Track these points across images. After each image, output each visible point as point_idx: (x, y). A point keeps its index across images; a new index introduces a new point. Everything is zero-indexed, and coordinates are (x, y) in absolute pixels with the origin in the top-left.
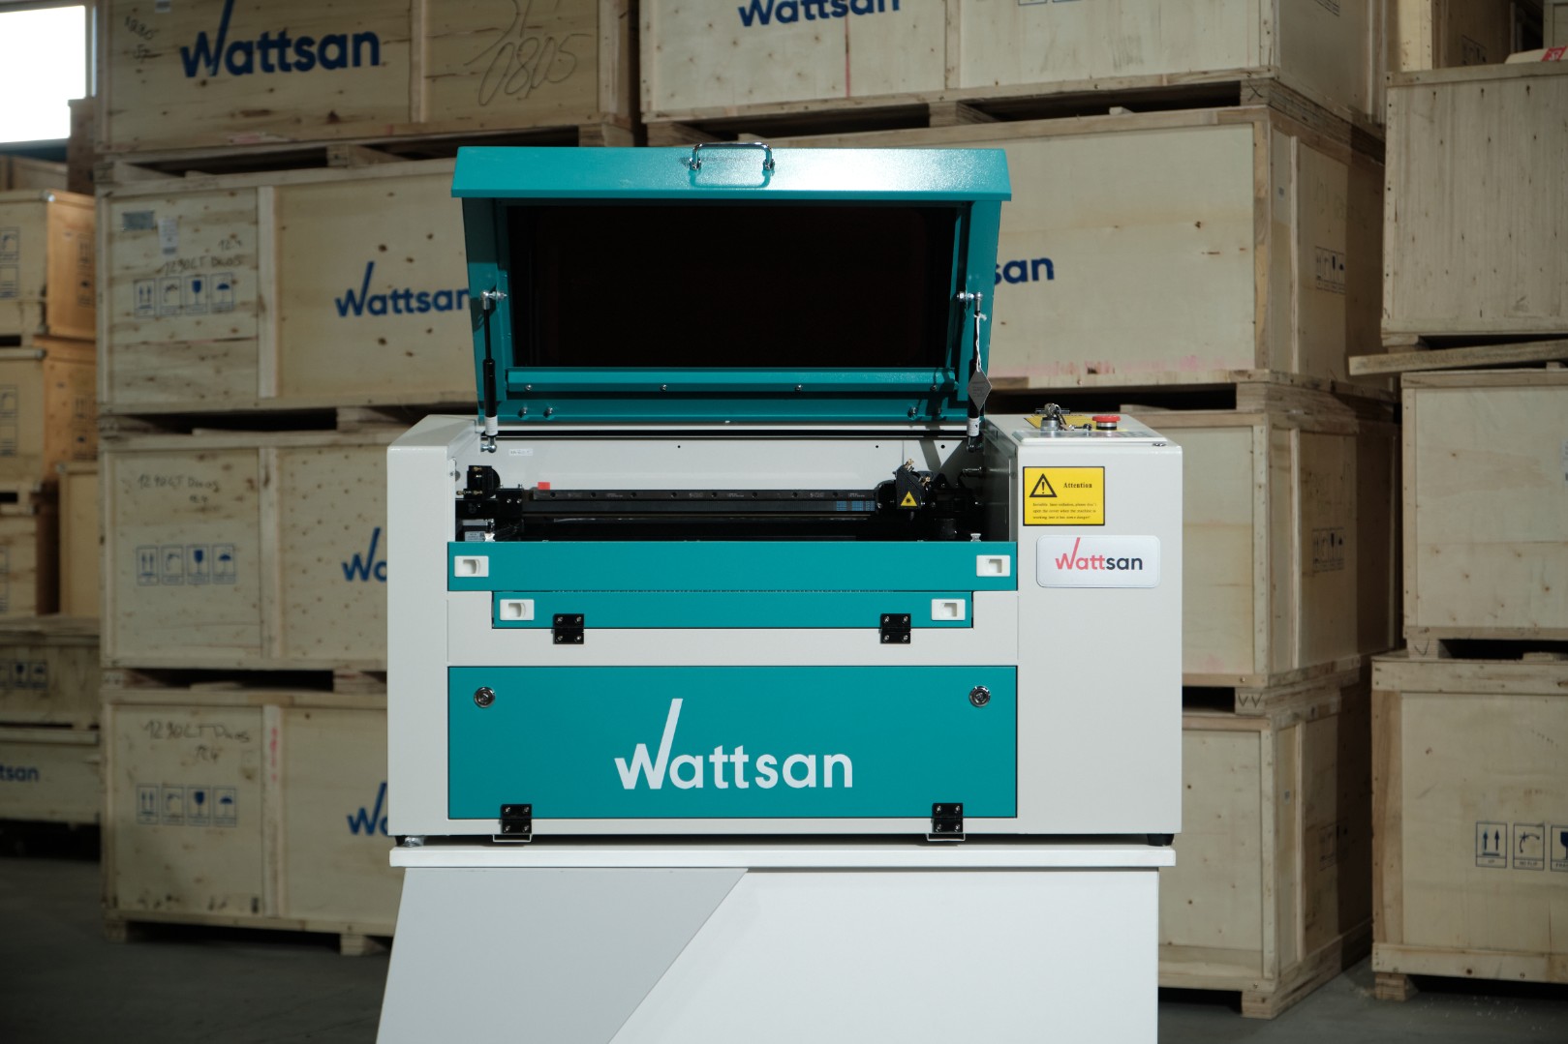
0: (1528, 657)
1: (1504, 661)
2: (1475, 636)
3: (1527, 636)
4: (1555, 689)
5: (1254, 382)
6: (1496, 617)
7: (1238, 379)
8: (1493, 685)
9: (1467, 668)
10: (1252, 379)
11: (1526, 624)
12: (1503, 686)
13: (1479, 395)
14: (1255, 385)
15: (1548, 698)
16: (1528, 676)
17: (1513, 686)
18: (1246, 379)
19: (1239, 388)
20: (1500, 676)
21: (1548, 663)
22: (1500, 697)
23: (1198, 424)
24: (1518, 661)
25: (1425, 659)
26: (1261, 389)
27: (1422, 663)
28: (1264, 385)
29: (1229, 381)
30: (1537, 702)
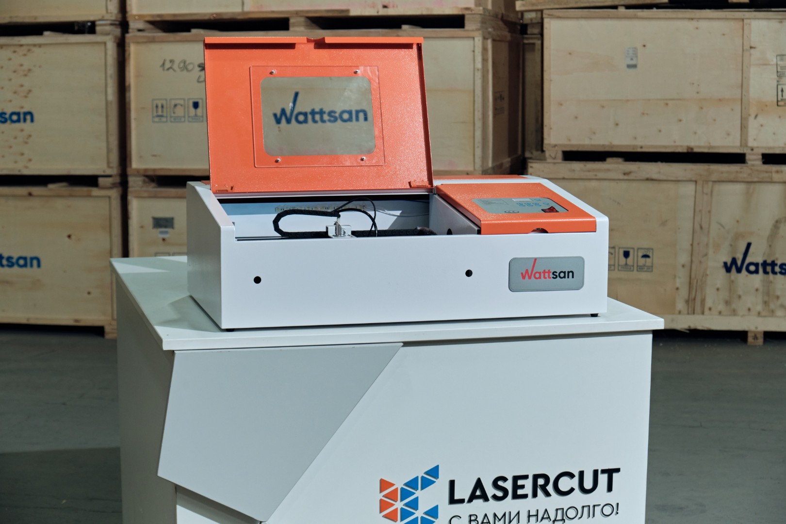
0: (609, 160)
1: (597, 162)
2: (581, 149)
3: (607, 149)
4: (622, 177)
5: (474, 14)
6: (591, 139)
7: (465, 12)
8: (591, 175)
9: (577, 166)
10: (473, 12)
11: (606, 143)
12: (596, 175)
13: (583, 22)
14: (475, 16)
15: (618, 181)
16: (608, 170)
17: (601, 175)
18: (470, 12)
19: (467, 17)
20: (594, 170)
21: (619, 163)
22: (594, 181)
23: (445, 36)
24: (604, 162)
25: (555, 161)
26: (479, 18)
27: (555, 163)
28: (479, 16)
29: (460, 13)
30: (613, 184)
